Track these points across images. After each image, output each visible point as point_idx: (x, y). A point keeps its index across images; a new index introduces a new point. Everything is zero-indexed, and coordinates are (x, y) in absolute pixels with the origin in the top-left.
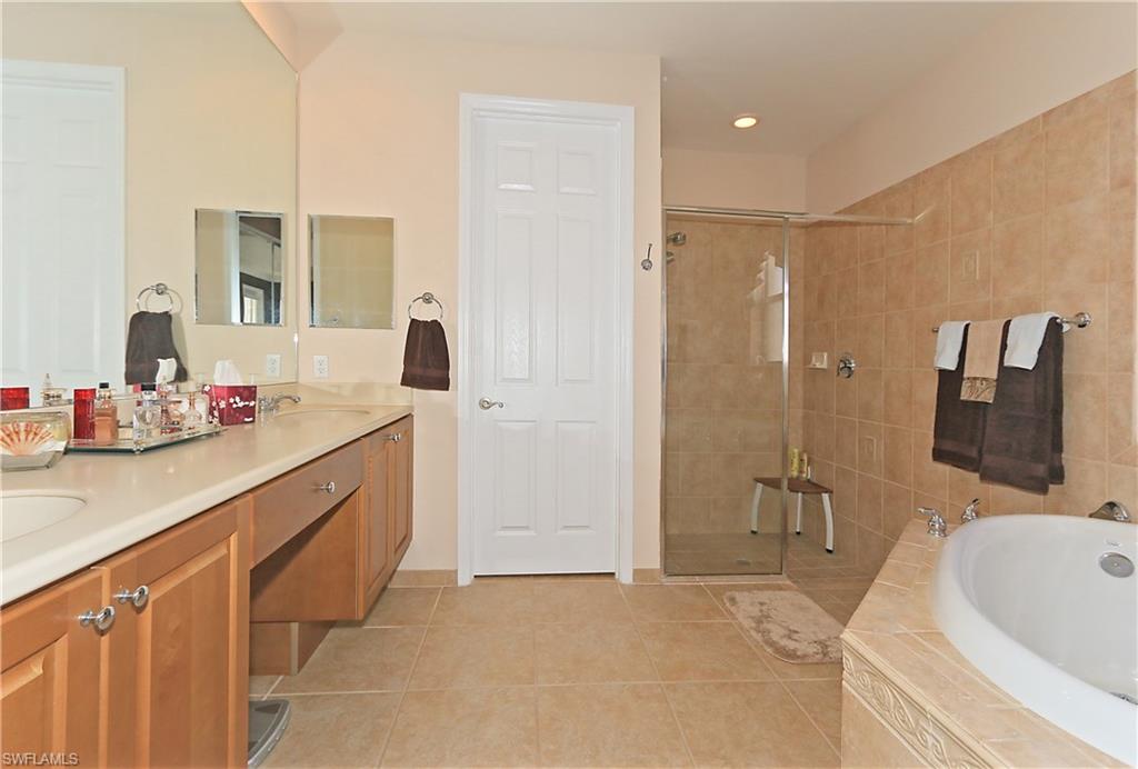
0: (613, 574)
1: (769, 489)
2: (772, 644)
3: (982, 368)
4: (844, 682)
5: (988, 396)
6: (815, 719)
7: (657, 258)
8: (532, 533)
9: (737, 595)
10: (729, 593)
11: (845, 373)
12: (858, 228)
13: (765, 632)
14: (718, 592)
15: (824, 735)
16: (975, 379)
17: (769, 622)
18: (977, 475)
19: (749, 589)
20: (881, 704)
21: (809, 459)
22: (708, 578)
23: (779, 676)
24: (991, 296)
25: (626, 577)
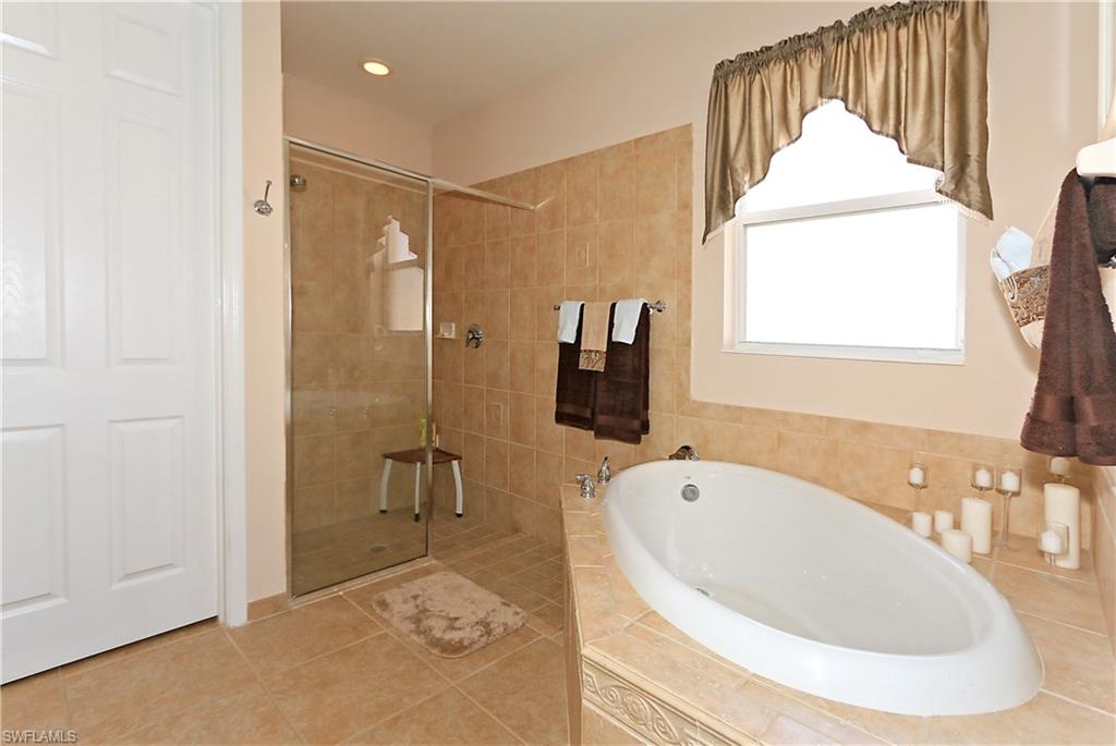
0: (214, 619)
1: (398, 464)
2: (437, 643)
3: (595, 342)
4: (584, 701)
5: (600, 366)
6: (498, 715)
7: (278, 198)
8: (61, 601)
9: (388, 596)
10: (376, 597)
11: (474, 343)
12: (485, 204)
13: (426, 632)
14: (362, 597)
15: (509, 729)
16: (590, 351)
17: (428, 617)
18: (593, 433)
19: (398, 582)
20: (636, 719)
21: (437, 428)
22: (348, 584)
23: (451, 677)
24: (597, 282)
25: (237, 617)
